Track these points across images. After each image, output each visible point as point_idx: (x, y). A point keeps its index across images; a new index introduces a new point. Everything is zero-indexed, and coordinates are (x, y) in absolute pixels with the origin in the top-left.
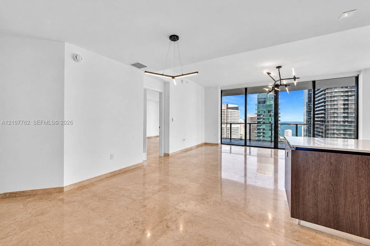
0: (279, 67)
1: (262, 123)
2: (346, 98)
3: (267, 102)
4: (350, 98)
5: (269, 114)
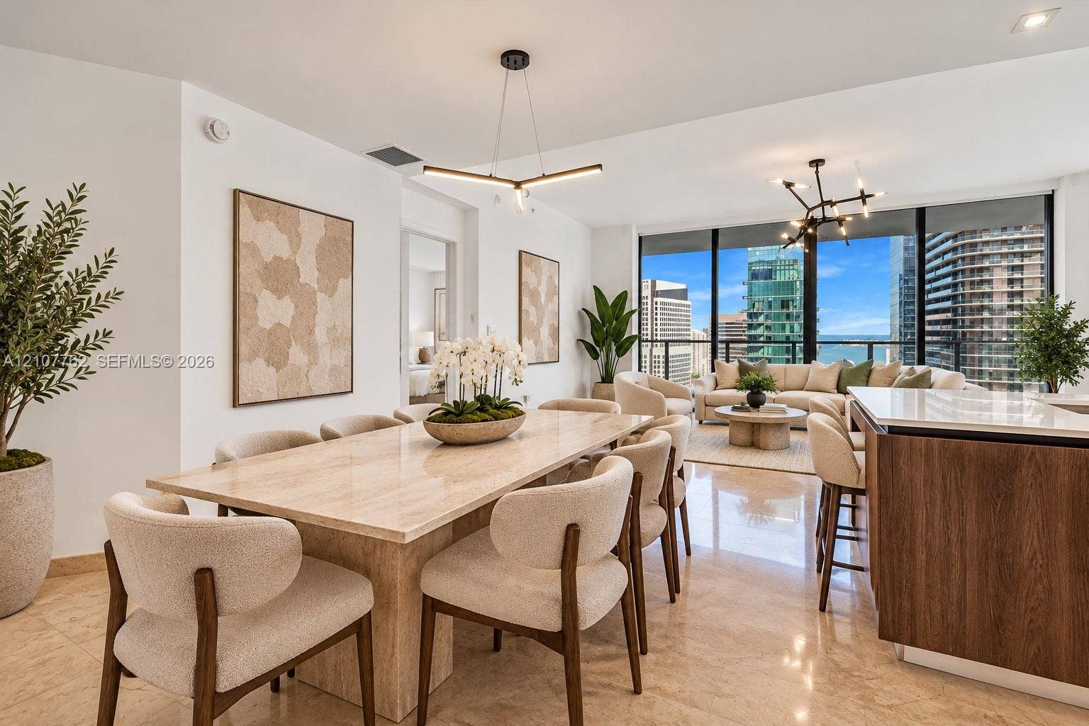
0: (817, 163)
1: (762, 339)
2: (1017, 262)
3: (778, 272)
4: (1026, 262)
5: (785, 311)
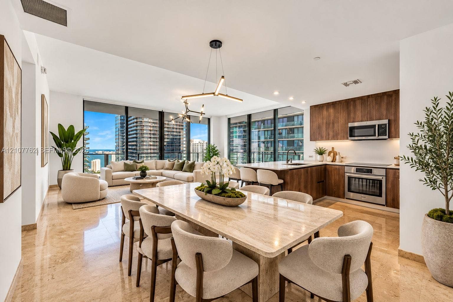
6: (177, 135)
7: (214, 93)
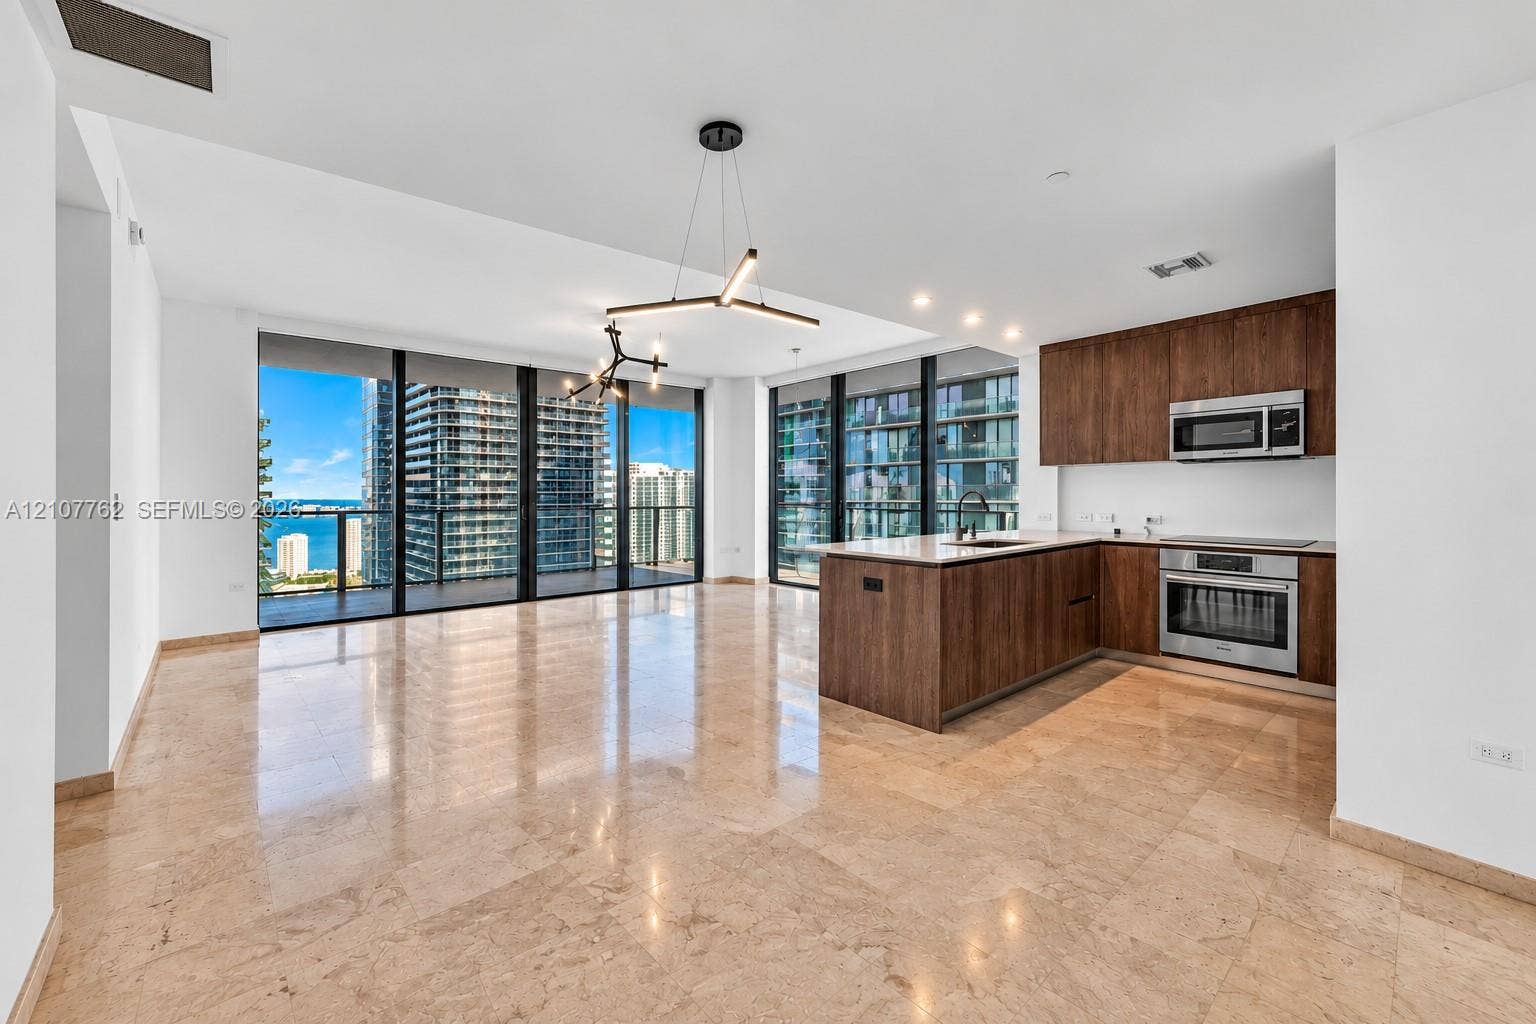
6: (580, 449)
7: (716, 300)
